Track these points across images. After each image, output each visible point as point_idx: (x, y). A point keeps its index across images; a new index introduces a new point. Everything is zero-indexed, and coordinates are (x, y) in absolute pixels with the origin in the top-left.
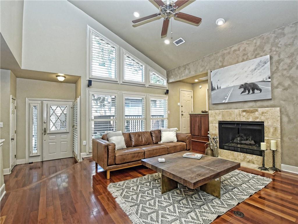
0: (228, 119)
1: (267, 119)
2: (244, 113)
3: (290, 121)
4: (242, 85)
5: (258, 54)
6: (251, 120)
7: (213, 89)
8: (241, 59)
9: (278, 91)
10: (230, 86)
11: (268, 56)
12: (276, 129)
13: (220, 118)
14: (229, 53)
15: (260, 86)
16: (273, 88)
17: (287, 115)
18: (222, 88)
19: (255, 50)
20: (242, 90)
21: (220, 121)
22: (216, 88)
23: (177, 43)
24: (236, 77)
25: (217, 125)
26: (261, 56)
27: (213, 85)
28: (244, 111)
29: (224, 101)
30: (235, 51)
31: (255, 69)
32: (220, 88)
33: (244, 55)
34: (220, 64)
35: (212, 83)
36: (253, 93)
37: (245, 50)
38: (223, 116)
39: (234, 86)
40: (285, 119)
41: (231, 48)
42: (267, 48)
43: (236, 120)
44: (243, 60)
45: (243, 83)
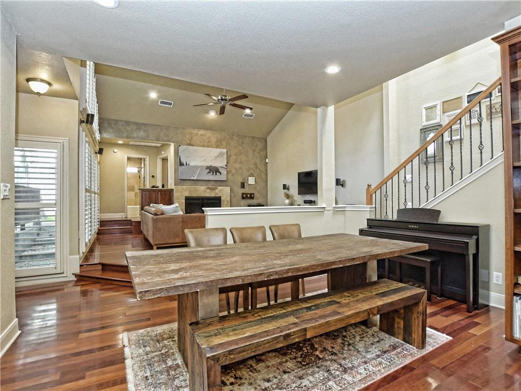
0: (195, 195)
1: (223, 195)
2: (208, 190)
3: (234, 196)
4: (208, 167)
5: (219, 146)
6: (213, 195)
7: (181, 164)
8: (206, 144)
9: (230, 175)
10: (198, 165)
11: (225, 150)
12: (228, 202)
13: (187, 194)
14: (197, 134)
15: (221, 171)
16: (228, 173)
17: (233, 192)
18: (191, 165)
19: (217, 142)
20: (208, 171)
21: (186, 197)
22: (185, 164)
23: (162, 102)
24: (203, 158)
25: (184, 201)
26: (220, 148)
27: (182, 160)
28: (208, 188)
29: (192, 178)
30: (202, 135)
31: (218, 157)
32: (189, 165)
33: (209, 142)
34: (188, 142)
35: (181, 158)
36: (216, 174)
37: (209, 138)
38: (190, 192)
39: (202, 166)
40: (233, 195)
41: (198, 131)
42: (224, 143)
43: (202, 196)
44: (208, 146)
45: (209, 165)
